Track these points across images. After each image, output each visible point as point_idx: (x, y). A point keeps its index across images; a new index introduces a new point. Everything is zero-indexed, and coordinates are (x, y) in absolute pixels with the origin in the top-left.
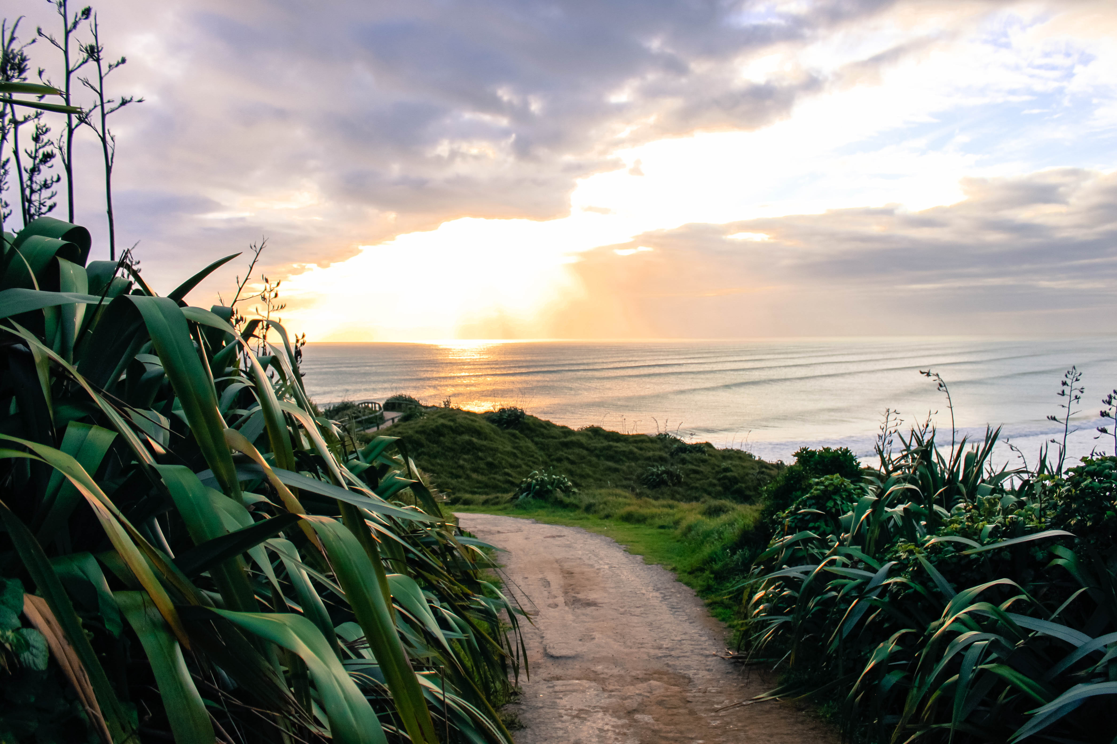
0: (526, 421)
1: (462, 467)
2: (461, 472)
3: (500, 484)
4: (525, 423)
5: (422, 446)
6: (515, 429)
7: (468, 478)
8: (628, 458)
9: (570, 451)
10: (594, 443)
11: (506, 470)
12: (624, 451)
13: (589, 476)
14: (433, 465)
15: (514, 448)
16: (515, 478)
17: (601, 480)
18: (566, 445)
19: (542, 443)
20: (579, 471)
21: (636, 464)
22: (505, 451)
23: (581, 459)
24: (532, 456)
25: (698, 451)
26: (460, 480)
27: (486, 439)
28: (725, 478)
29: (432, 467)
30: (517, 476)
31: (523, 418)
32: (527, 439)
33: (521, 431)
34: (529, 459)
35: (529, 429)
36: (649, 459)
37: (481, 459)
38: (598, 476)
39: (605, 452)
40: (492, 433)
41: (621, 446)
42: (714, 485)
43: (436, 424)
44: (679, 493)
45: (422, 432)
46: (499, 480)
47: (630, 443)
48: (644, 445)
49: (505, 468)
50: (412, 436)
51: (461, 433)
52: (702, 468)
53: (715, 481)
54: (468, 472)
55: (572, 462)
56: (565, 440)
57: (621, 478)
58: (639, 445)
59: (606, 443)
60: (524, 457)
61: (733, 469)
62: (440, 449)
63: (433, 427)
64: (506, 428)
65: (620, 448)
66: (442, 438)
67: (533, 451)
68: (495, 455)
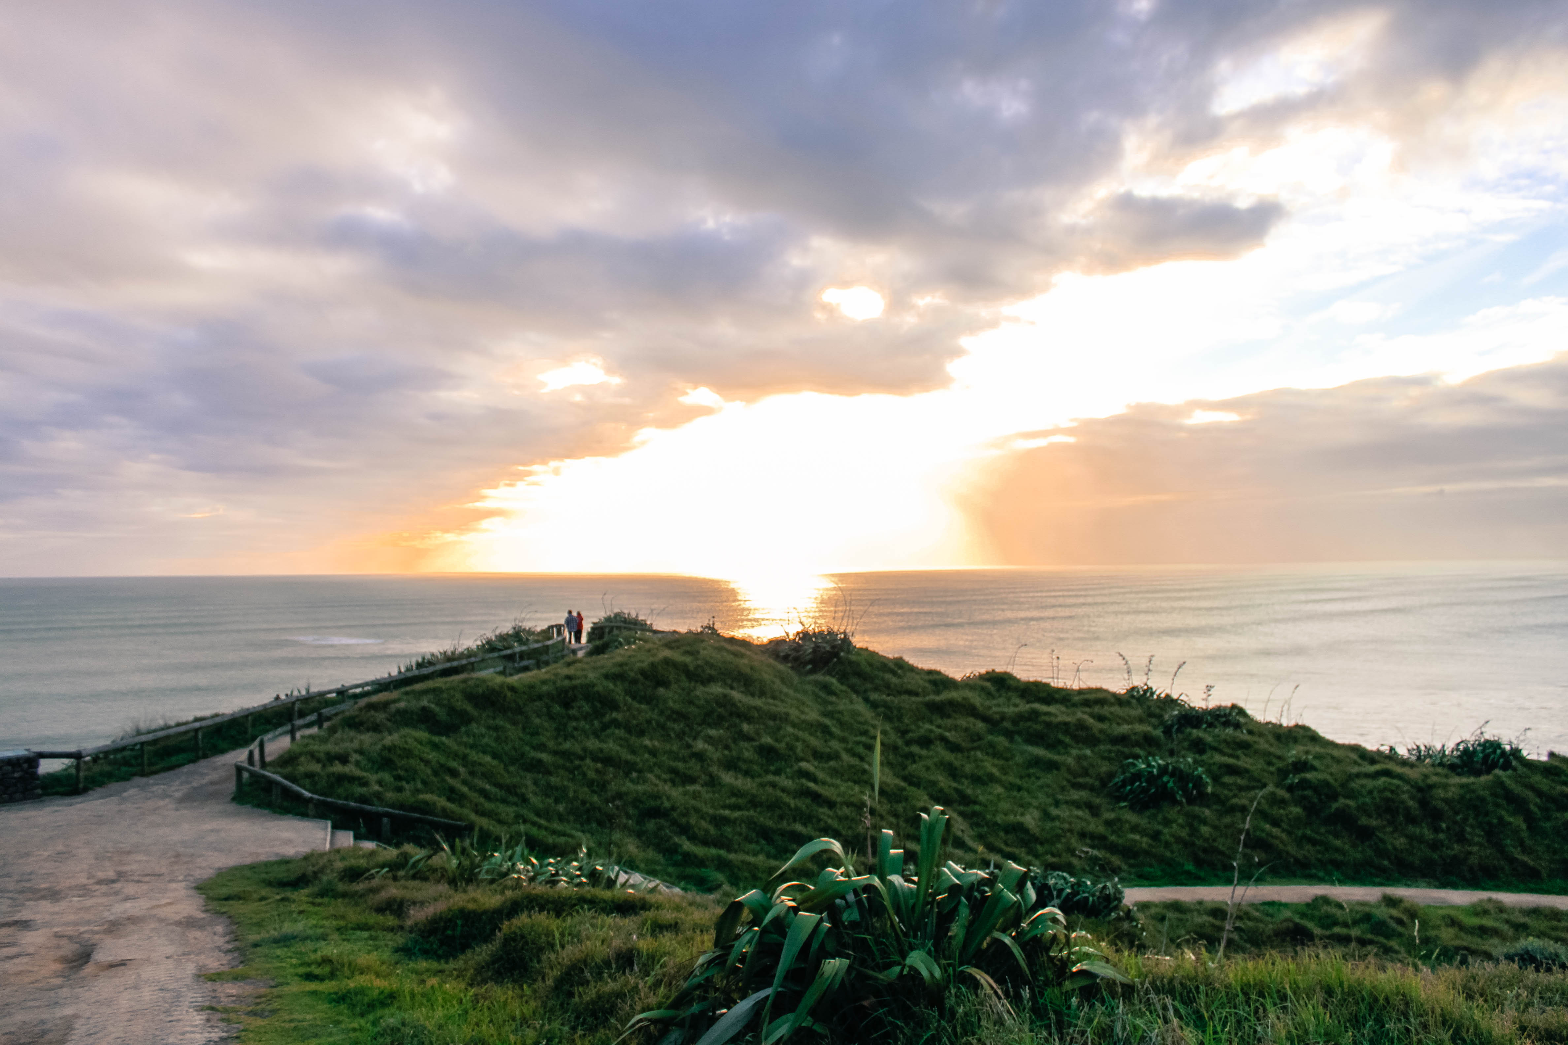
0: (853, 658)
1: (700, 757)
2: (694, 767)
3: (787, 799)
4: (851, 663)
5: (614, 706)
6: (829, 673)
7: (713, 782)
8: (1076, 739)
9: (948, 722)
10: (999, 705)
11: (804, 765)
12: (1066, 724)
13: (992, 779)
14: (633, 752)
15: (825, 714)
16: (824, 783)
17: (1019, 789)
18: (940, 709)
19: (886, 705)
20: (968, 768)
21: (1092, 751)
22: (803, 721)
23: (973, 741)
24: (865, 733)
25: (1227, 724)
26: (690, 788)
27: (762, 694)
28: (1304, 784)
29: (629, 757)
30: (828, 779)
31: (848, 652)
32: (854, 696)
33: (843, 678)
34: (859, 738)
35: (860, 674)
36: (1123, 739)
37: (748, 738)
38: (1011, 779)
39: (1022, 725)
40: (778, 682)
41: (1058, 713)
42: (1282, 802)
43: (651, 659)
44: (1204, 822)
45: (617, 677)
46: (783, 790)
47: (1074, 705)
48: (1106, 711)
49: (802, 759)
50: (593, 685)
51: (710, 680)
52: (1244, 762)
53: (1282, 793)
54: (714, 769)
55: (954, 748)
56: (937, 698)
57: (1065, 783)
58: (1097, 709)
59: (1024, 707)
60: (846, 734)
61: (1316, 763)
62: (653, 715)
63: (645, 665)
64: (812, 672)
65: (1056, 716)
66: (661, 691)
67: (866, 723)
68: (779, 728)
